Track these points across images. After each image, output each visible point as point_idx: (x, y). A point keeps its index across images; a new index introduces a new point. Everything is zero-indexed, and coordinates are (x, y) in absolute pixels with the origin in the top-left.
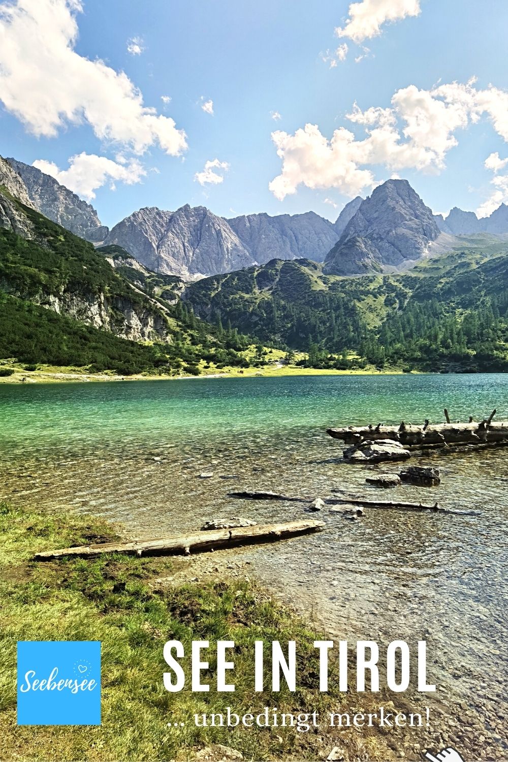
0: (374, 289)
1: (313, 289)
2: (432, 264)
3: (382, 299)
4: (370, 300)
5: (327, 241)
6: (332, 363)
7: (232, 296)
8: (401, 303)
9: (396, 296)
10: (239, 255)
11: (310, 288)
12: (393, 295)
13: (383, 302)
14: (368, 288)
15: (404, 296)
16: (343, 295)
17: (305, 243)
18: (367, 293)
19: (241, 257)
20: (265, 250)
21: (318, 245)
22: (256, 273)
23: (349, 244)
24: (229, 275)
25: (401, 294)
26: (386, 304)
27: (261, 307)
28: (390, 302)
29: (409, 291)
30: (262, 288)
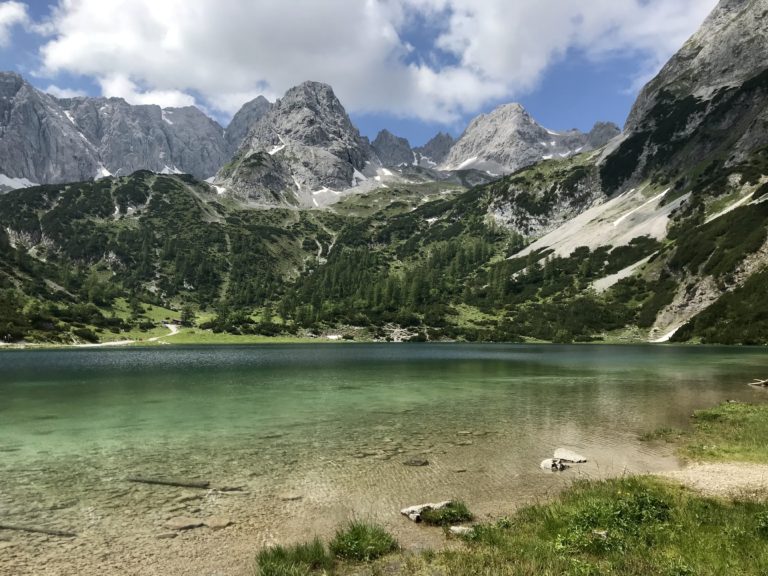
0: (288, 227)
1: (203, 220)
2: (359, 201)
3: (301, 241)
4: (284, 242)
5: (214, 152)
6: (253, 326)
7: (75, 220)
8: (325, 248)
9: (317, 238)
10: (75, 157)
11: (199, 217)
12: (314, 236)
13: (301, 246)
14: (281, 225)
15: (329, 239)
16: (248, 233)
17: (182, 151)
18: (280, 232)
19: (80, 159)
20: (119, 152)
21: (202, 155)
22: (113, 188)
23: (253, 161)
24: (67, 187)
25: (324, 238)
26: (306, 249)
27: (122, 240)
28: (310, 246)
29: (334, 235)
30: (123, 210)
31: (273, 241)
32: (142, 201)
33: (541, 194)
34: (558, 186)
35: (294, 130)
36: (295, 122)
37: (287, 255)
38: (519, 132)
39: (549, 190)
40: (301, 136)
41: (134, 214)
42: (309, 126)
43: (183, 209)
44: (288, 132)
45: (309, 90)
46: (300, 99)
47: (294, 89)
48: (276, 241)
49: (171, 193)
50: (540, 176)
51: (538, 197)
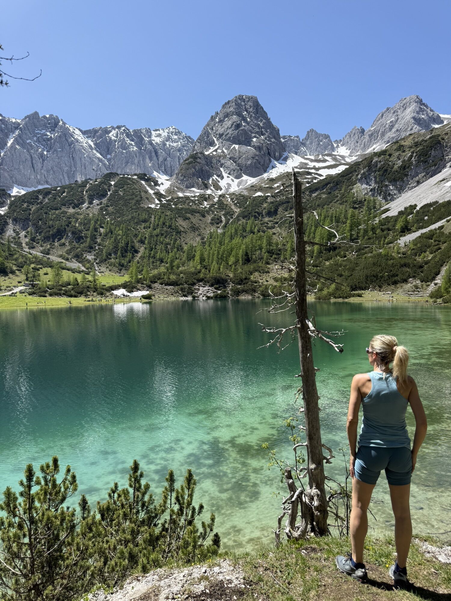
1: (141, 206)
7: (53, 211)
8: (227, 221)
9: (224, 214)
10: (93, 169)
11: (138, 204)
12: (222, 213)
13: (209, 221)
14: (200, 206)
15: (232, 214)
17: (165, 160)
18: (196, 212)
22: (88, 187)
23: (190, 160)
24: (59, 189)
25: (229, 214)
26: (212, 224)
27: (80, 224)
28: (217, 221)
29: (237, 210)
30: (91, 203)
31: (186, 219)
32: (104, 195)
33: (400, 163)
34: (415, 154)
35: (225, 134)
36: (226, 127)
37: (194, 228)
38: (414, 118)
39: (406, 159)
40: (230, 137)
41: (98, 205)
42: (236, 129)
43: (130, 199)
44: (221, 135)
45: (239, 101)
46: (232, 109)
47: (229, 102)
48: (189, 219)
49: (125, 188)
50: (401, 148)
51: (396, 167)
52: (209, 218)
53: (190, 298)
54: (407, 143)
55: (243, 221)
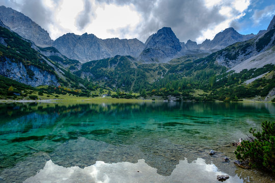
0: (154, 68)
1: (131, 67)
7: (98, 69)
8: (164, 74)
12: (161, 71)
16: (142, 70)
17: (133, 50)
18: (151, 70)
22: (109, 60)
23: (147, 51)
24: (99, 61)
25: (164, 71)
26: (158, 74)
27: (109, 74)
28: (159, 73)
29: (167, 70)
30: (111, 66)
31: (148, 72)
32: (116, 63)
34: (240, 50)
37: (152, 76)
39: (236, 52)
40: (161, 43)
41: (114, 67)
43: (126, 65)
46: (162, 32)
47: (160, 30)
49: (124, 61)
50: (234, 48)
51: (233, 54)
52: (157, 72)
53: (167, 101)
54: (236, 46)
55: (170, 74)
